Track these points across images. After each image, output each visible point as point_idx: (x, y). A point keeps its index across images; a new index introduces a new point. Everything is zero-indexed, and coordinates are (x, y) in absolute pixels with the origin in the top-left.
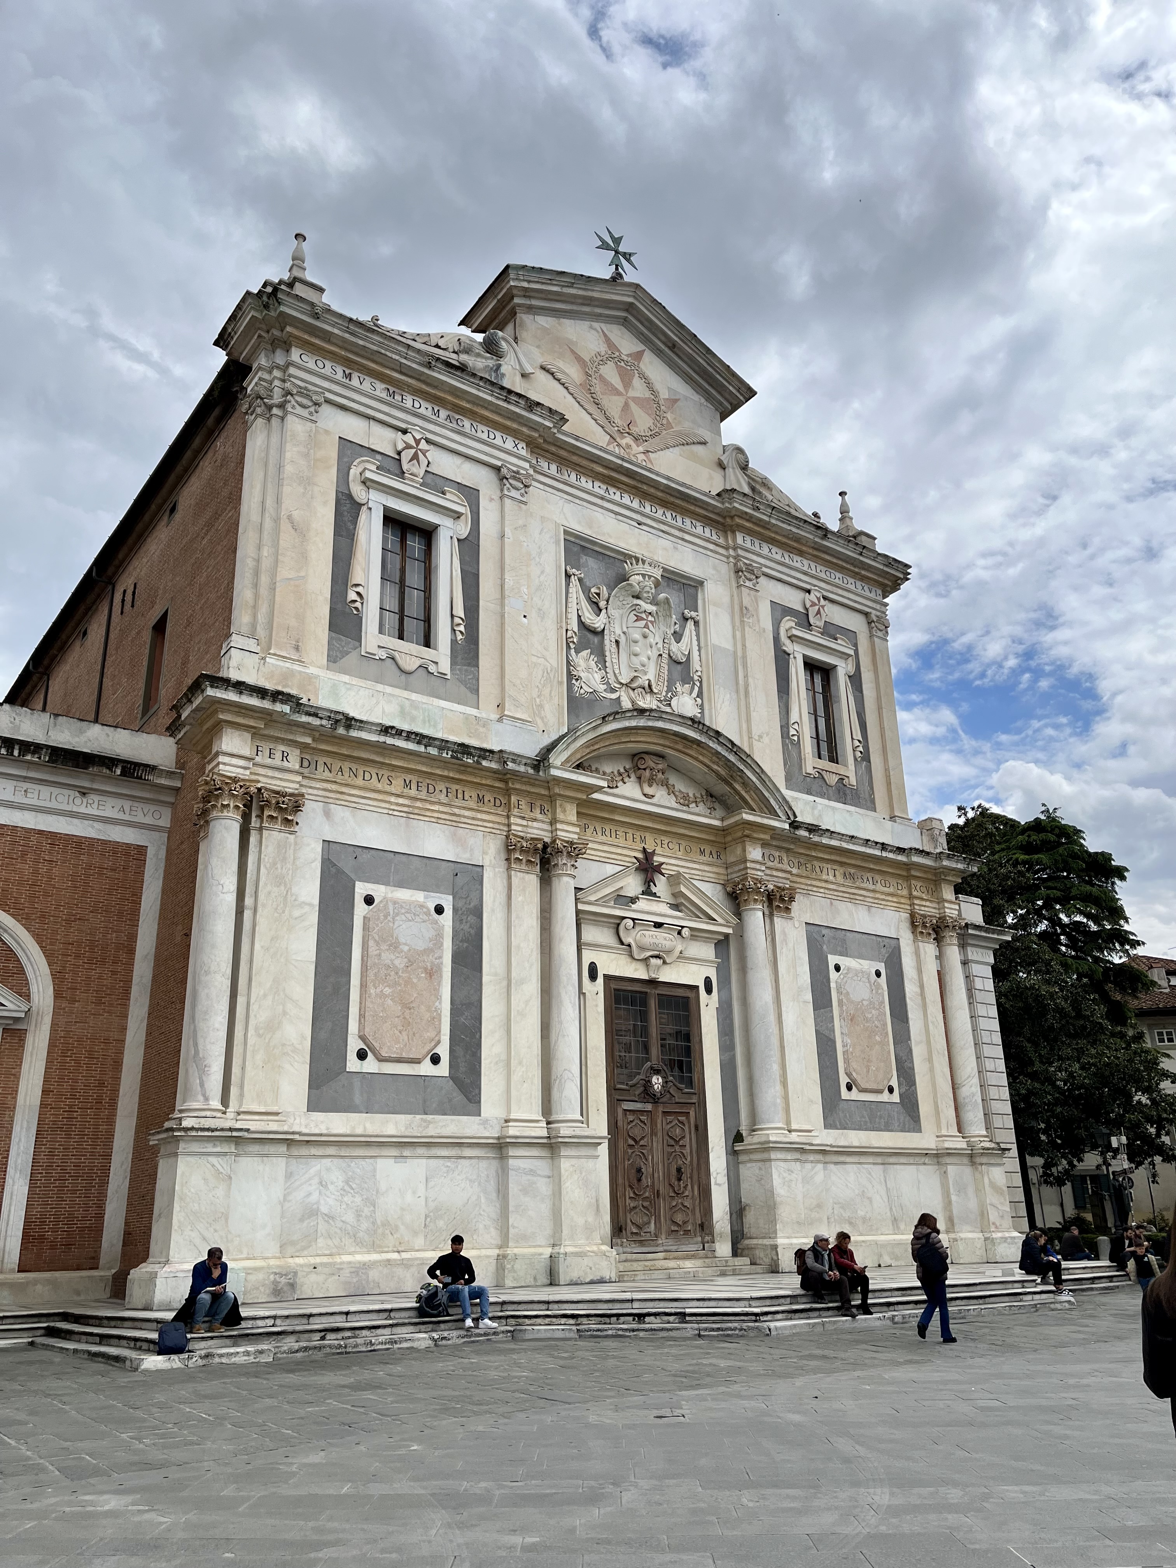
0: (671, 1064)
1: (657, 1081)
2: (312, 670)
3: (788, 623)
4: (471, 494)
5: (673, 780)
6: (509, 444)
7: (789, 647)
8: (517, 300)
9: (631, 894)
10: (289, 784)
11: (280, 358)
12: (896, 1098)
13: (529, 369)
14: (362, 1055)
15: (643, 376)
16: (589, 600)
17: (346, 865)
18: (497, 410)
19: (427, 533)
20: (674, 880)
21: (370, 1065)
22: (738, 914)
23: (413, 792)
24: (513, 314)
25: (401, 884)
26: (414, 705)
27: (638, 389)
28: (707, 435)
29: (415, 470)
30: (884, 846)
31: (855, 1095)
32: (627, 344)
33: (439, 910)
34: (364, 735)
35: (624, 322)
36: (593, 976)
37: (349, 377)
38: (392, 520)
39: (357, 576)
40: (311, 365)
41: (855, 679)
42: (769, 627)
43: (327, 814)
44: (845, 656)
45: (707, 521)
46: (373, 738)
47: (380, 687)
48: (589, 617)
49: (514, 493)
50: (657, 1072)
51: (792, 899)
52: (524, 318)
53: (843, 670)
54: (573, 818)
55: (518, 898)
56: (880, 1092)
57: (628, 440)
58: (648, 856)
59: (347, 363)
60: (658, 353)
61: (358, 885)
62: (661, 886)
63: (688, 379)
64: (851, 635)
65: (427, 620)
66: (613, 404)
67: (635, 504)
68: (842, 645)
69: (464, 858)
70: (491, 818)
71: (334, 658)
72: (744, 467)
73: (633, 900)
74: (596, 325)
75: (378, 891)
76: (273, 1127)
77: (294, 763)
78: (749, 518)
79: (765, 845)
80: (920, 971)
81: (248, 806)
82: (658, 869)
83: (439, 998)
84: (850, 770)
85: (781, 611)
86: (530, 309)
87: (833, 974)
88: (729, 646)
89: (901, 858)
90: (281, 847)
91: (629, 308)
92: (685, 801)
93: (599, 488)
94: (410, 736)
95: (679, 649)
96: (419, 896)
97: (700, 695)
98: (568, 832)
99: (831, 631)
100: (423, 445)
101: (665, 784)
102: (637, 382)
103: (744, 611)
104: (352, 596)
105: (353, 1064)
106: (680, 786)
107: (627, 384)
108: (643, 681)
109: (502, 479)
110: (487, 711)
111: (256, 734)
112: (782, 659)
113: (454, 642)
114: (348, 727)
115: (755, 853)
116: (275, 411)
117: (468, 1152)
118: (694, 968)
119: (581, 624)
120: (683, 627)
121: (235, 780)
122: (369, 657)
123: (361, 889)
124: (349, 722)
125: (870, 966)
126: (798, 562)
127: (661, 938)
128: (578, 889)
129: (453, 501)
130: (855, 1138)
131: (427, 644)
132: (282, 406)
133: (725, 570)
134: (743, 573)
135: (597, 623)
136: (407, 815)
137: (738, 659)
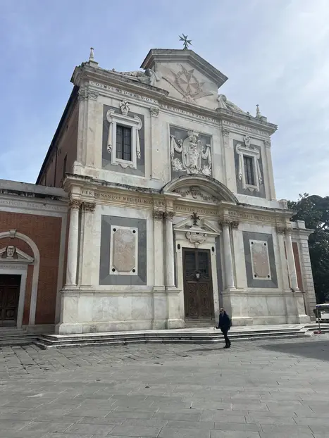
0: (202, 271)
1: (198, 275)
2: (97, 170)
3: (239, 146)
4: (142, 117)
5: (202, 193)
6: (153, 101)
7: (239, 152)
8: (155, 59)
9: (190, 225)
10: (91, 200)
11: (86, 84)
12: (270, 279)
13: (158, 79)
14: (114, 270)
15: (193, 77)
16: (177, 143)
17: (108, 221)
18: (149, 92)
19: (129, 129)
20: (203, 221)
21: (116, 273)
22: (222, 230)
23: (126, 201)
24: (154, 64)
25: (123, 225)
26: (126, 177)
27: (192, 81)
28: (213, 92)
29: (125, 111)
30: (267, 208)
31: (257, 278)
32: (188, 68)
33: (134, 232)
34: (111, 186)
35: (188, 62)
36: (179, 248)
37: (106, 87)
38: (119, 126)
39: (110, 143)
40: (95, 85)
41: (260, 161)
42: (233, 147)
43: (103, 208)
44: (257, 154)
45: (214, 118)
46: (114, 187)
47: (117, 173)
48: (177, 148)
49: (154, 115)
50: (198, 273)
51: (238, 225)
52: (158, 64)
53: (256, 158)
54: (172, 205)
55: (156, 227)
56: (265, 277)
57: (189, 96)
58: (195, 214)
59: (105, 83)
60: (199, 70)
61: (112, 226)
62: (199, 222)
63: (208, 76)
64: (259, 148)
65: (130, 153)
66: (184, 86)
67: (191, 115)
68: (256, 151)
69: (141, 218)
70: (148, 206)
71: (104, 166)
72: (225, 101)
73: (191, 227)
74: (180, 63)
75: (117, 227)
76: (90, 289)
77: (93, 195)
78: (226, 116)
79: (229, 210)
80: (278, 243)
81: (81, 207)
82: (198, 218)
83: (134, 255)
84: (258, 187)
85: (236, 142)
86: (159, 61)
87: (251, 245)
88: (220, 153)
89: (273, 211)
90: (90, 217)
91: (188, 57)
92: (206, 199)
93: (180, 111)
94: (124, 186)
95: (205, 156)
96: (129, 228)
97: (211, 168)
98: (170, 209)
99: (252, 147)
100: (127, 104)
101: (200, 194)
102: (192, 79)
103: (224, 143)
104: (108, 148)
105: (111, 272)
106: (205, 195)
107: (189, 80)
108: (194, 165)
109: (150, 111)
110: (147, 177)
111: (82, 188)
112: (237, 156)
113: (137, 158)
114: (107, 184)
115: (226, 212)
116: (86, 99)
117: (144, 295)
118: (209, 244)
119: (175, 151)
120: (206, 149)
121: (76, 200)
122: (113, 165)
123: (112, 227)
124: (107, 183)
125: (262, 242)
126: (241, 127)
127: (199, 237)
128: (173, 225)
129: (137, 119)
130: (257, 290)
131: (130, 160)
132: (87, 97)
133: (219, 132)
134: (224, 132)
135: (180, 150)
136: (125, 207)
137: (223, 157)
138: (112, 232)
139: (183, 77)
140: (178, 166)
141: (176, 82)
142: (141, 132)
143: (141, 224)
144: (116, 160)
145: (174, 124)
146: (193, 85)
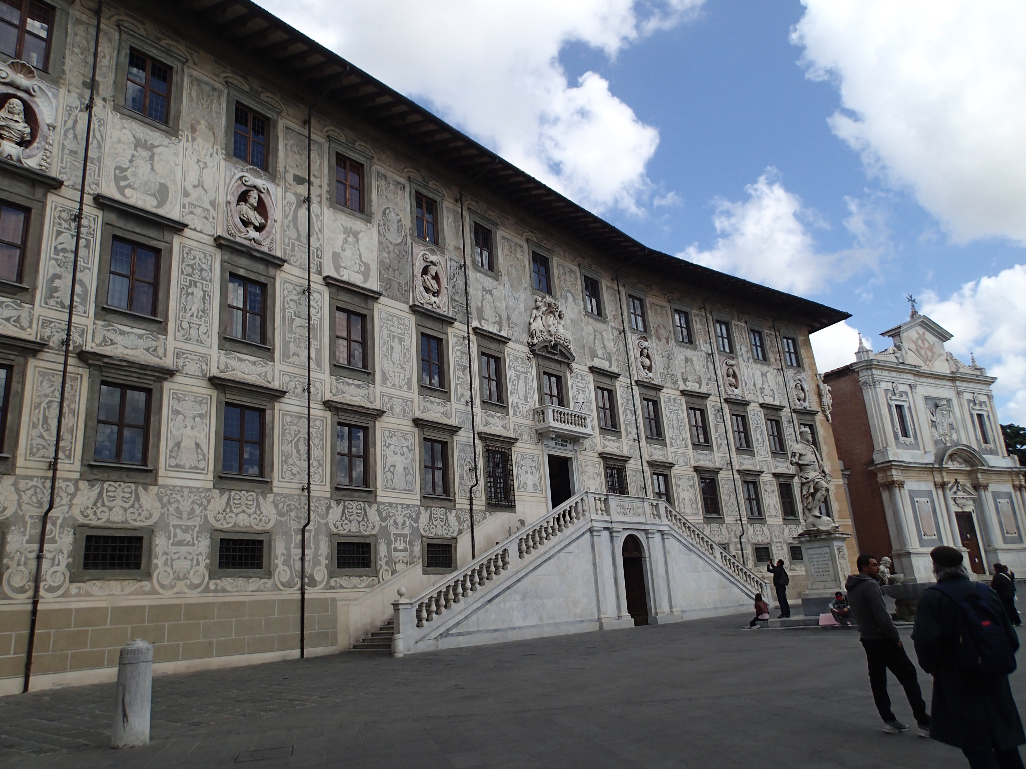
0: (971, 531)
1: (968, 536)
3: (971, 405)
4: (907, 394)
5: (960, 459)
6: (912, 378)
7: (973, 412)
8: (901, 332)
10: (902, 479)
11: (870, 372)
12: (1017, 535)
13: (907, 351)
15: (927, 340)
16: (932, 413)
17: (913, 495)
19: (903, 408)
20: (963, 485)
22: (978, 492)
23: (919, 476)
24: (899, 335)
25: (921, 497)
26: (912, 454)
27: (926, 344)
28: (942, 352)
29: (896, 392)
31: (1008, 535)
32: (921, 332)
33: (928, 502)
34: (912, 465)
38: (897, 407)
39: (895, 424)
40: (876, 373)
41: (988, 416)
42: (968, 408)
43: (907, 484)
44: (985, 410)
45: (949, 381)
47: (906, 452)
48: (932, 418)
49: (914, 390)
50: (968, 533)
51: (988, 486)
52: (902, 335)
53: (985, 415)
54: (946, 475)
55: (940, 497)
56: (1013, 534)
57: (929, 363)
58: (956, 480)
59: (881, 369)
60: (928, 331)
61: (915, 498)
62: (961, 488)
64: (985, 403)
65: (908, 431)
66: (923, 352)
67: (934, 382)
68: (984, 407)
69: (928, 489)
70: (931, 479)
71: (898, 447)
72: (952, 359)
75: (918, 499)
77: (901, 474)
78: (960, 377)
79: (982, 473)
80: (1017, 500)
81: (899, 485)
82: (959, 483)
83: (932, 521)
84: (992, 446)
85: (969, 402)
87: (999, 505)
88: (960, 416)
89: (1010, 470)
90: (904, 493)
92: (962, 465)
93: (926, 380)
95: (950, 421)
96: (924, 499)
97: (957, 432)
98: (946, 479)
99: (981, 404)
100: (897, 385)
101: (958, 461)
102: (926, 342)
103: (961, 405)
104: (896, 430)
105: (924, 538)
106: (961, 461)
107: (924, 344)
108: (945, 432)
109: (911, 387)
110: (923, 452)
112: (972, 416)
113: (913, 434)
115: (979, 476)
118: (971, 507)
119: (932, 421)
120: (950, 414)
122: (902, 444)
123: (916, 500)
125: (1006, 501)
127: (963, 501)
129: (904, 398)
130: (1012, 546)
131: (907, 437)
132: (873, 385)
133: (956, 394)
134: (959, 393)
135: (934, 419)
136: (919, 480)
137: (963, 419)
138: (916, 504)
139: (920, 343)
140: (936, 435)
141: (917, 350)
142: (909, 408)
143: (929, 494)
144: (902, 439)
145: (926, 394)
146: (928, 348)
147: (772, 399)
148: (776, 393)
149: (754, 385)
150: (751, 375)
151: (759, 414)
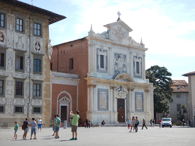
6: (110, 44)
9: (120, 90)
12: (142, 109)
13: (111, 34)
15: (121, 30)
17: (99, 90)
22: (129, 92)
25: (103, 92)
28: (127, 36)
29: (102, 50)
31: (138, 109)
32: (120, 27)
33: (105, 94)
35: (120, 24)
36: (116, 98)
38: (101, 56)
42: (133, 59)
43: (98, 86)
45: (127, 48)
48: (116, 61)
49: (110, 50)
50: (121, 107)
51: (134, 90)
52: (111, 27)
53: (140, 62)
55: (111, 92)
57: (120, 39)
60: (123, 27)
67: (120, 47)
69: (107, 89)
70: (109, 85)
71: (97, 71)
72: (131, 39)
77: (96, 82)
78: (132, 47)
80: (145, 96)
81: (94, 86)
82: (122, 87)
83: (106, 101)
87: (137, 97)
89: (145, 84)
90: (95, 89)
93: (117, 46)
97: (126, 68)
99: (139, 58)
100: (103, 47)
101: (123, 79)
103: (130, 58)
104: (98, 64)
105: (100, 107)
108: (121, 67)
110: (108, 74)
112: (134, 63)
113: (106, 67)
115: (131, 85)
118: (125, 97)
120: (125, 61)
124: (100, 78)
125: (140, 96)
126: (136, 50)
127: (122, 95)
129: (105, 52)
131: (103, 68)
133: (129, 53)
137: (130, 63)
138: (100, 94)
139: (118, 31)
140: (116, 69)
141: (116, 34)
142: (107, 57)
144: (100, 69)
145: (116, 52)
146: (121, 34)
147: (22, 48)
148: (24, 45)
149: (13, 41)
150: (12, 37)
151: (13, 53)
